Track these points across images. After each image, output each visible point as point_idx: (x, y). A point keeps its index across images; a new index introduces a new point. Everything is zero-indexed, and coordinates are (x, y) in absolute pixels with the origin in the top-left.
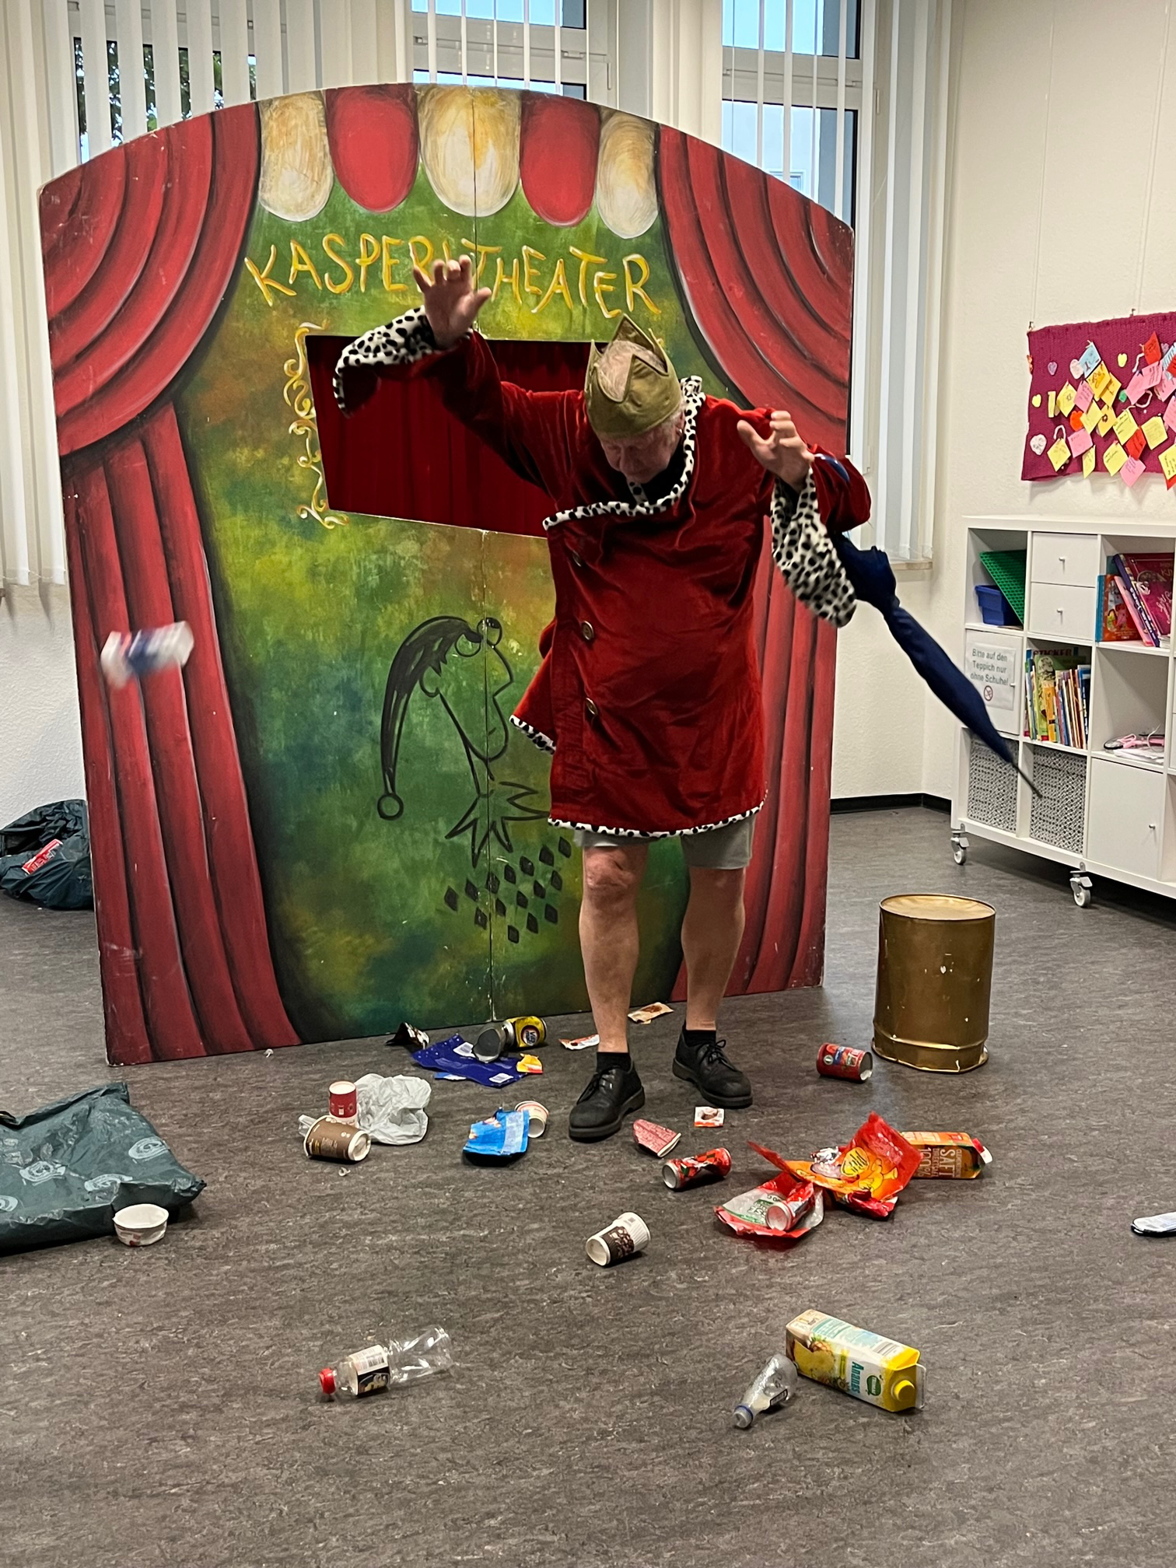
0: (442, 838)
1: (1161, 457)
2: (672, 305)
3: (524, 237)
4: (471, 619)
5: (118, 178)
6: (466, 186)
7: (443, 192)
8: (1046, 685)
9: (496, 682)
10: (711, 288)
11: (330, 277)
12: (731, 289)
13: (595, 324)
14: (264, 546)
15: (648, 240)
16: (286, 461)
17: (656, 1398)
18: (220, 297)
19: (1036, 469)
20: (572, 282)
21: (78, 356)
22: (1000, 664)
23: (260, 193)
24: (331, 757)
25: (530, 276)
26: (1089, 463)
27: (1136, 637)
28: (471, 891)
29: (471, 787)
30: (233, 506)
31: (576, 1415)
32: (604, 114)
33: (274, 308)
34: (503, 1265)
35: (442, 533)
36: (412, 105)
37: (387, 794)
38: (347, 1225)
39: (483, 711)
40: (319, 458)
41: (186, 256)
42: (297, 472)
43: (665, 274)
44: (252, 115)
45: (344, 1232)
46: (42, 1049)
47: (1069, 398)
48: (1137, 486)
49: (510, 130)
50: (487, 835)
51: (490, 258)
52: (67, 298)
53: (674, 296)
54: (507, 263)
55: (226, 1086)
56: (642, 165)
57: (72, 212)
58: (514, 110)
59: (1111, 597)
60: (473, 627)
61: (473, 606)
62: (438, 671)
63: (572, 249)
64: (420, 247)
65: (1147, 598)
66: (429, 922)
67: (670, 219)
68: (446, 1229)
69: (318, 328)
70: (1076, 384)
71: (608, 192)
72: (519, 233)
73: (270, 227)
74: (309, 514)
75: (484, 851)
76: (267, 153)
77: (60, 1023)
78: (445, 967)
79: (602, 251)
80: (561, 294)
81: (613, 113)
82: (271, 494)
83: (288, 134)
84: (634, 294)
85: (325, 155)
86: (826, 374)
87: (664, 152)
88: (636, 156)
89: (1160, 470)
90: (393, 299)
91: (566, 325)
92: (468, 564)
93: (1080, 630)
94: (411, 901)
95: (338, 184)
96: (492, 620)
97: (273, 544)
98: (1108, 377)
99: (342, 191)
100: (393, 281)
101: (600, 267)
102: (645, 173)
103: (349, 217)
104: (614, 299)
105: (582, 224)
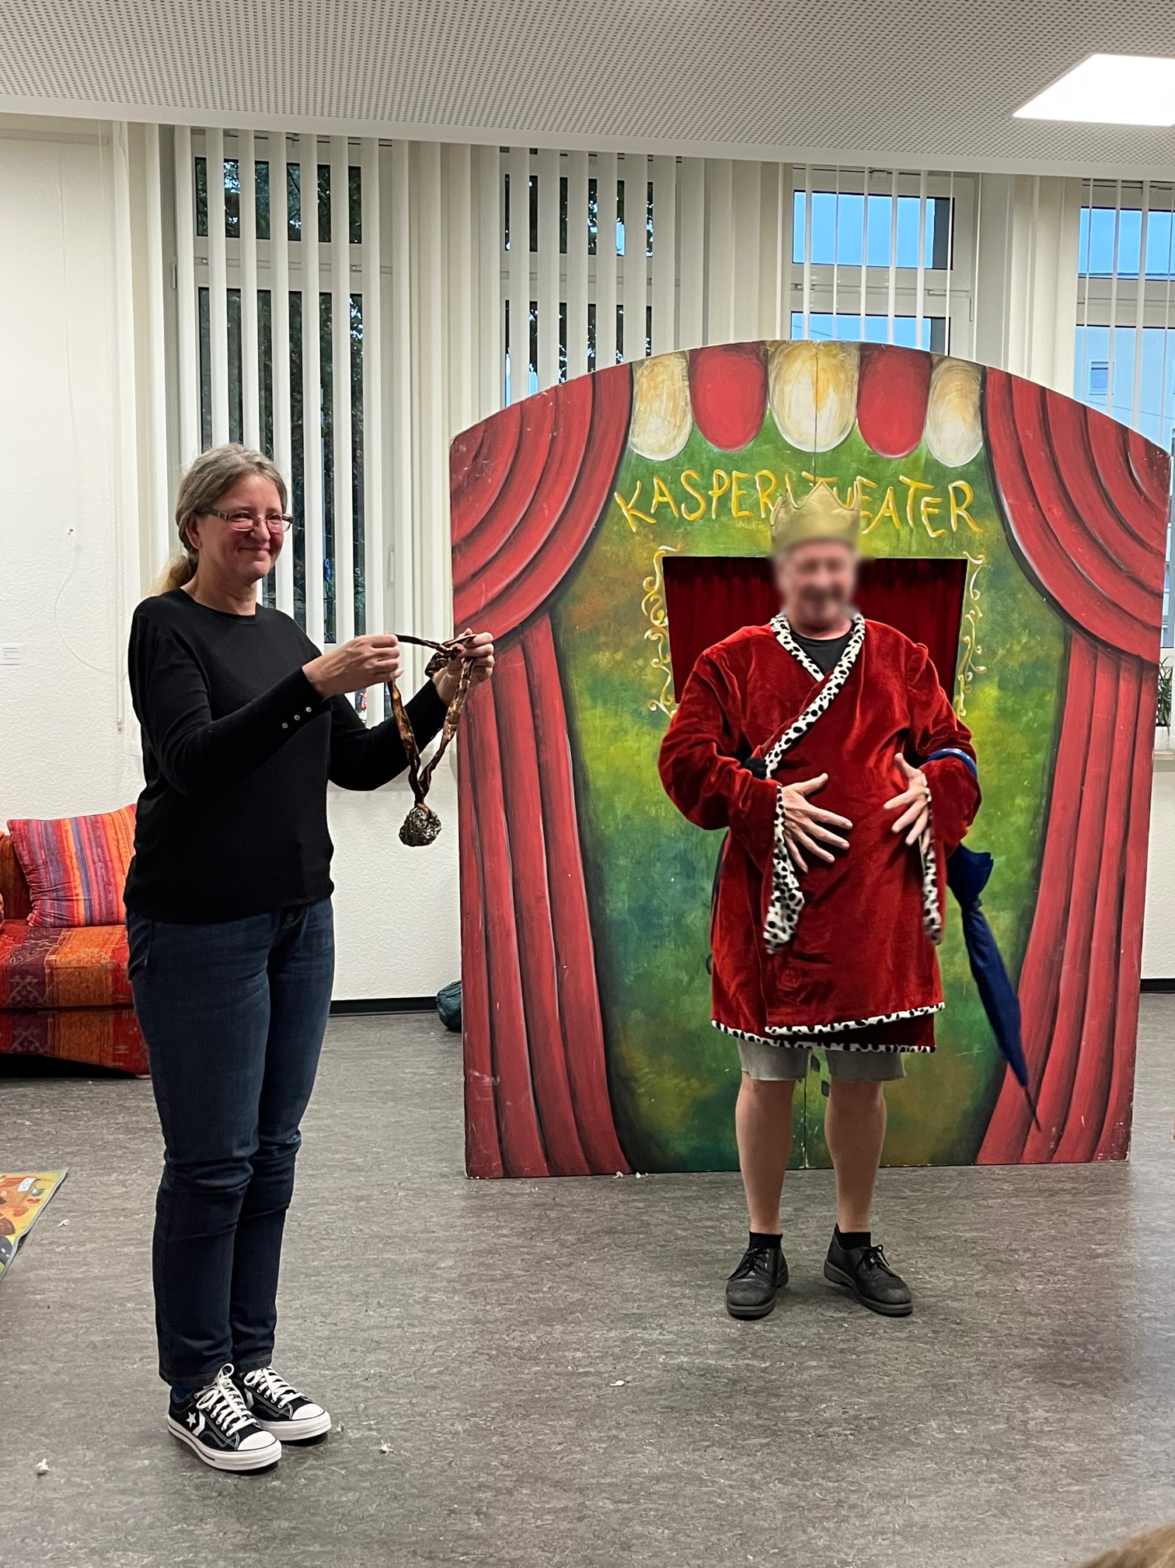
2: (994, 525)
3: (858, 468)
5: (514, 429)
6: (808, 426)
7: (787, 432)
10: (1031, 509)
11: (686, 507)
12: (1050, 509)
13: (920, 544)
14: (618, 733)
15: (973, 468)
16: (640, 662)
17: (898, 1538)
18: (593, 526)
20: (900, 507)
21: (474, 576)
23: (630, 438)
24: (667, 918)
30: (594, 700)
31: (821, 1543)
32: (935, 360)
33: (638, 533)
34: (778, 1396)
36: (763, 359)
38: (645, 1343)
40: (669, 659)
41: (566, 492)
42: (648, 671)
43: (988, 498)
44: (626, 374)
45: (642, 1349)
46: (415, 1159)
49: (849, 377)
52: (468, 527)
53: (996, 518)
55: (562, 1206)
56: (970, 404)
57: (475, 458)
58: (854, 359)
63: (901, 478)
64: (765, 481)
67: (994, 449)
68: (732, 1356)
69: (673, 551)
71: (937, 427)
72: (854, 465)
73: (637, 466)
74: (658, 707)
76: (638, 405)
77: (432, 1136)
79: (930, 478)
80: (890, 517)
82: (626, 690)
83: (656, 388)
84: (959, 516)
85: (686, 404)
86: (1141, 585)
87: (989, 390)
88: (965, 396)
90: (740, 524)
91: (894, 545)
95: (697, 429)
97: (626, 732)
99: (700, 434)
100: (740, 509)
101: (927, 493)
102: (972, 410)
103: (704, 456)
104: (939, 521)
105: (912, 456)
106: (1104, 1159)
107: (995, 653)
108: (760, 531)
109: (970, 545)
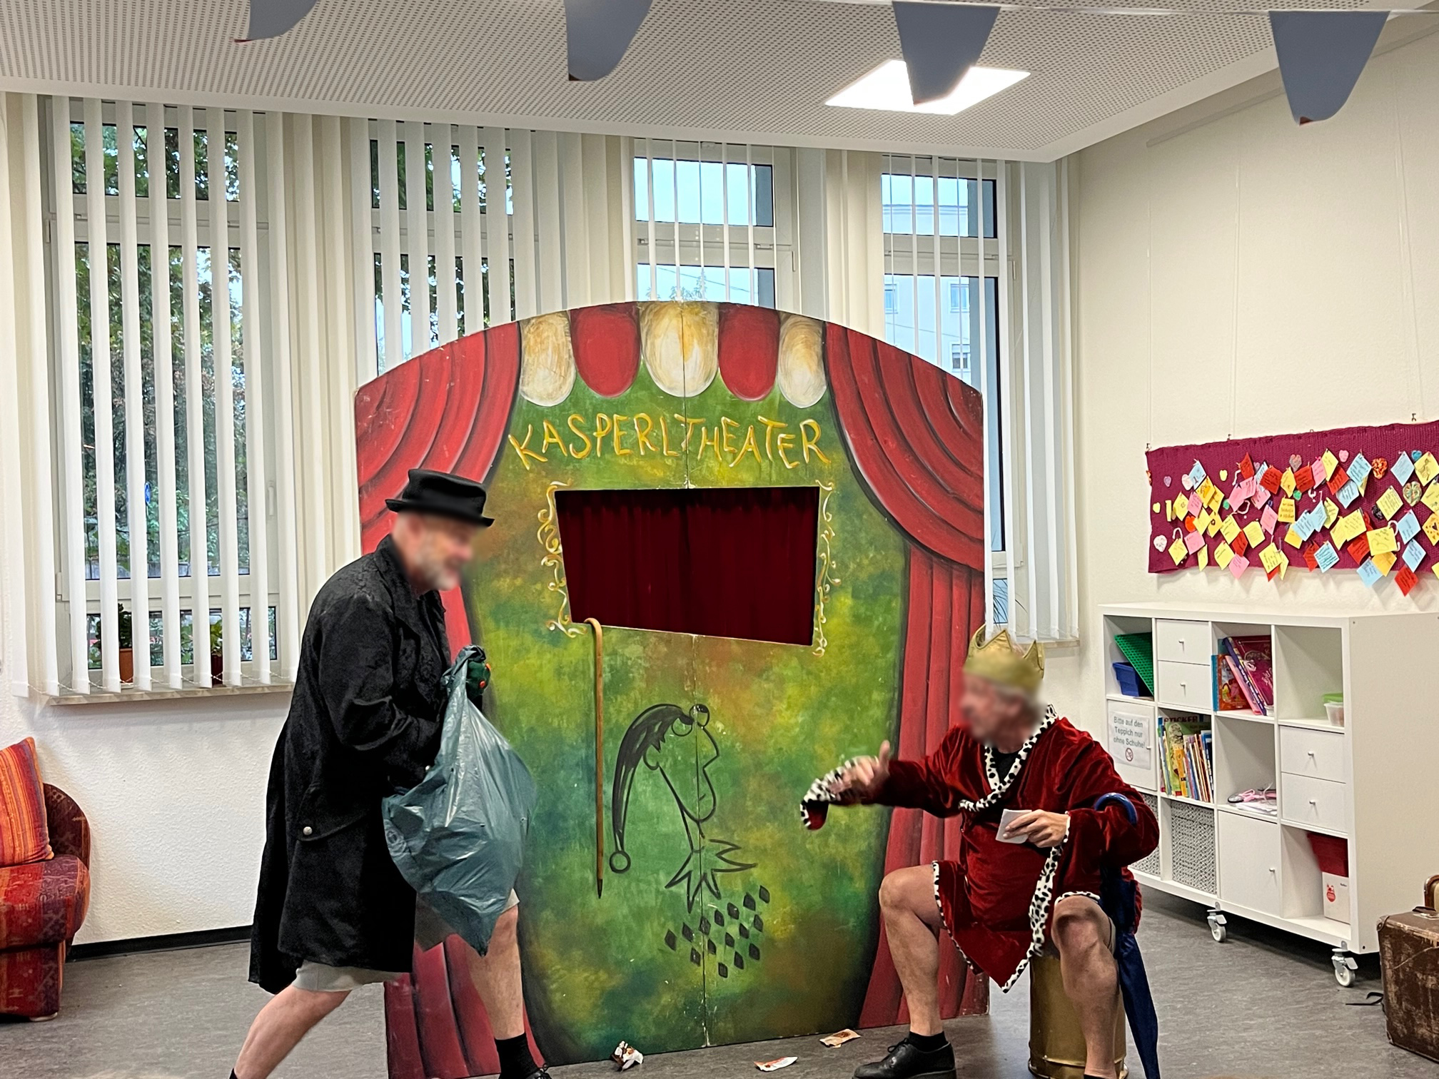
1: (1261, 555)
2: (840, 456)
3: (722, 411)
4: (685, 706)
5: (414, 381)
6: (677, 374)
7: (659, 379)
8: (1176, 747)
9: (705, 757)
10: (870, 443)
11: (574, 447)
12: (886, 442)
13: (779, 474)
14: (521, 652)
15: (819, 408)
16: (539, 586)
18: (490, 465)
19: (1160, 563)
20: (760, 443)
22: (1137, 729)
23: (520, 387)
24: (572, 822)
25: (728, 438)
26: (1203, 558)
27: (1247, 707)
28: (687, 933)
29: (685, 845)
30: (497, 621)
32: (783, 317)
33: (531, 471)
35: (661, 639)
36: (635, 317)
37: (619, 852)
39: (695, 780)
40: (564, 583)
41: (464, 435)
42: (546, 594)
43: (834, 433)
44: (516, 329)
47: (1183, 505)
48: (1243, 577)
49: (711, 332)
50: (700, 885)
51: (697, 427)
52: (374, 469)
53: (841, 450)
54: (710, 431)
56: (814, 354)
57: (379, 407)
58: (713, 317)
59: (1224, 673)
60: (686, 712)
61: (686, 695)
62: (658, 749)
63: (760, 418)
64: (642, 422)
65: (1254, 674)
66: (652, 960)
67: (836, 392)
69: (564, 485)
70: (1188, 494)
71: (787, 374)
72: (719, 408)
73: (528, 411)
74: (556, 627)
75: (697, 899)
76: (526, 357)
78: (666, 999)
79: (783, 418)
80: (752, 452)
81: (789, 315)
82: (526, 612)
83: (542, 343)
84: (810, 450)
85: (570, 357)
86: (967, 506)
87: (830, 341)
88: (808, 346)
89: (1261, 565)
90: (623, 461)
91: (757, 475)
92: (682, 662)
93: (1201, 702)
94: (638, 943)
95: (579, 377)
96: (701, 706)
97: (528, 651)
98: (1213, 489)
99: (583, 382)
100: (622, 448)
101: (783, 430)
102: (815, 358)
103: (588, 402)
104: (794, 454)
105: (767, 399)
106: (967, 1013)
107: (847, 567)
108: (639, 466)
109: (821, 475)
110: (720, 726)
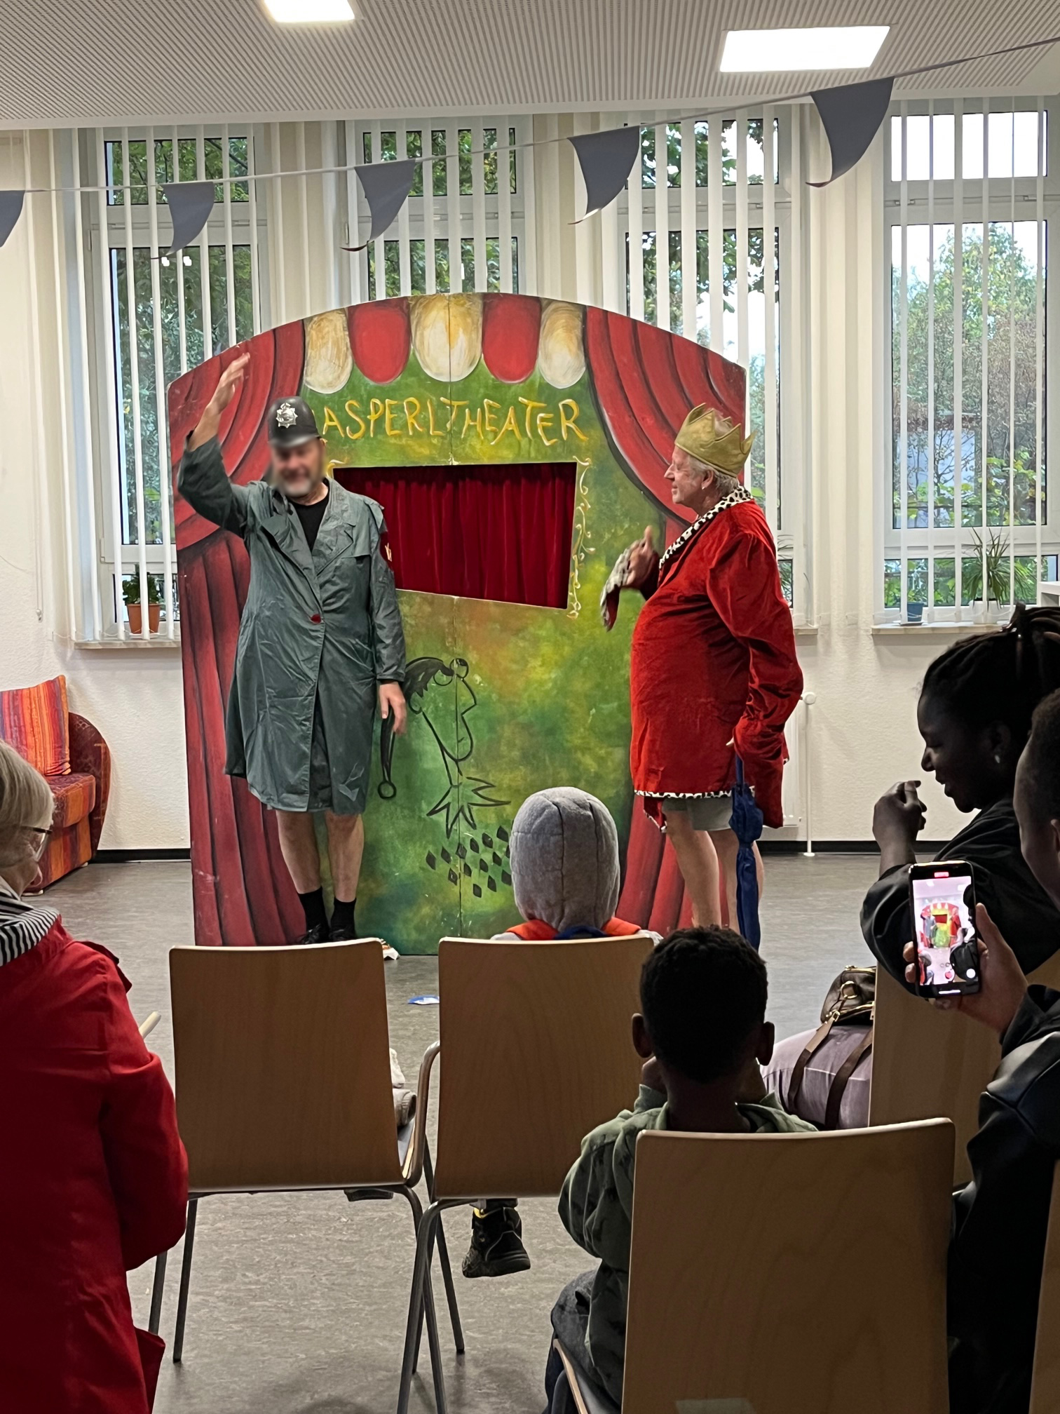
0: (424, 815)
2: (597, 433)
3: (485, 393)
4: (446, 659)
6: (444, 361)
7: (428, 367)
9: (464, 705)
10: (627, 419)
11: (350, 430)
12: (643, 419)
13: (538, 451)
15: (578, 388)
20: (520, 422)
23: (305, 378)
25: (490, 419)
28: (445, 855)
29: (445, 780)
32: (544, 303)
35: (425, 599)
36: (406, 311)
37: (385, 781)
39: (454, 725)
41: (257, 421)
43: (592, 412)
49: (475, 321)
50: (457, 816)
51: (461, 409)
53: (599, 427)
54: (473, 413)
56: (574, 338)
57: (187, 398)
58: (478, 307)
60: (447, 665)
61: (447, 650)
62: (421, 696)
63: (520, 399)
64: (411, 406)
66: (414, 875)
67: (595, 373)
69: (342, 464)
71: (547, 357)
72: (482, 391)
73: (312, 399)
75: (454, 827)
76: (309, 352)
78: (426, 910)
79: (543, 398)
81: (551, 301)
83: (323, 338)
84: (568, 427)
87: (590, 325)
88: (569, 329)
90: (393, 441)
91: (516, 452)
92: (444, 620)
94: (402, 859)
95: (356, 367)
96: (460, 660)
99: (359, 372)
100: (392, 427)
101: (542, 410)
102: (575, 341)
103: (363, 388)
104: (552, 432)
105: (528, 381)
107: (602, 537)
108: (409, 446)
109: (578, 451)
110: (478, 678)
